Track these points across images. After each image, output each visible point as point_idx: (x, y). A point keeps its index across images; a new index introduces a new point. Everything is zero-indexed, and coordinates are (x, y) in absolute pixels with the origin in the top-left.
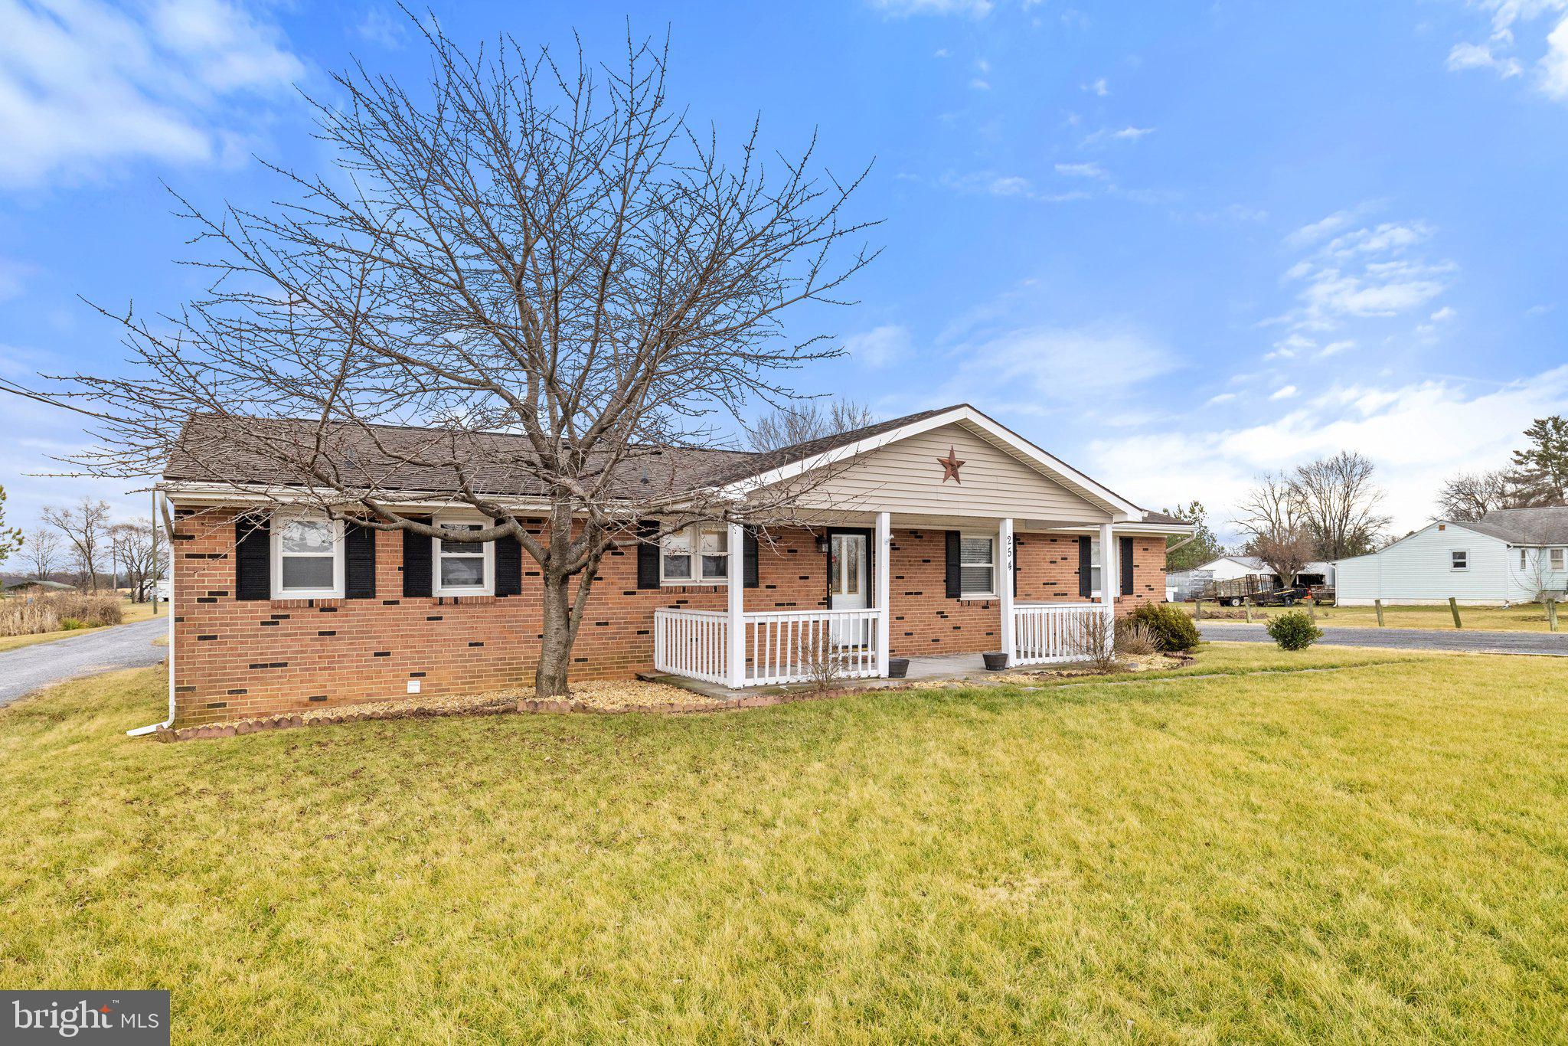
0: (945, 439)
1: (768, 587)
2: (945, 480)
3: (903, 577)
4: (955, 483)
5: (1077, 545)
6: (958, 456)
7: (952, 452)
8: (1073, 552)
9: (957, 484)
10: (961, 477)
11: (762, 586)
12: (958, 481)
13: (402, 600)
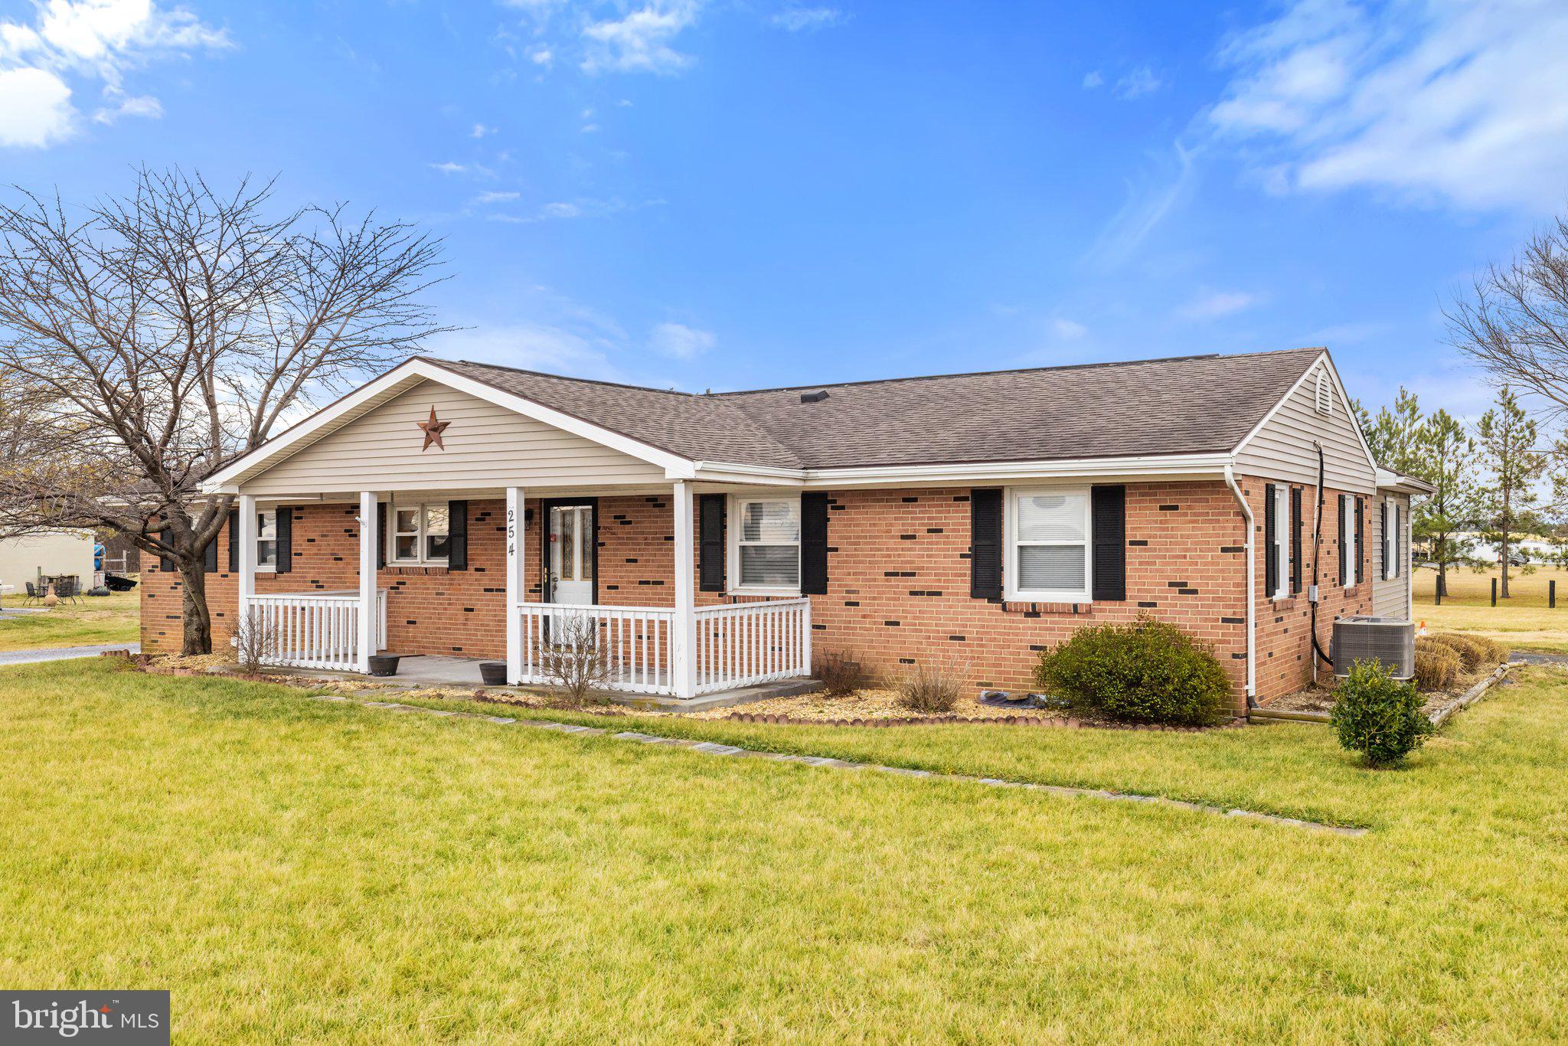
0: (421, 400)
1: (477, 570)
2: (425, 447)
3: (635, 561)
4: (438, 450)
5: (967, 508)
6: (441, 417)
7: (433, 413)
8: (960, 521)
9: (442, 452)
10: (445, 442)
11: (471, 568)
12: (442, 447)
13: (230, 574)
